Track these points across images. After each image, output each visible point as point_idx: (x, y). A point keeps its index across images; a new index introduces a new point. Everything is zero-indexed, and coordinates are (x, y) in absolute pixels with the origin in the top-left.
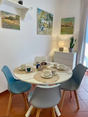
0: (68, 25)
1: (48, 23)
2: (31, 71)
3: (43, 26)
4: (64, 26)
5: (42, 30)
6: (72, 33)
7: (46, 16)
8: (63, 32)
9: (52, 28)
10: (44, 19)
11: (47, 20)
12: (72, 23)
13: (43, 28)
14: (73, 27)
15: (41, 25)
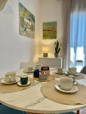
0: (51, 29)
1: (30, 24)
2: (29, 83)
3: (26, 26)
4: (46, 30)
5: (25, 30)
6: (55, 37)
7: (28, 15)
8: (45, 37)
9: (35, 31)
10: (27, 18)
11: (29, 20)
12: (55, 27)
13: (26, 28)
14: (56, 32)
15: (24, 23)
